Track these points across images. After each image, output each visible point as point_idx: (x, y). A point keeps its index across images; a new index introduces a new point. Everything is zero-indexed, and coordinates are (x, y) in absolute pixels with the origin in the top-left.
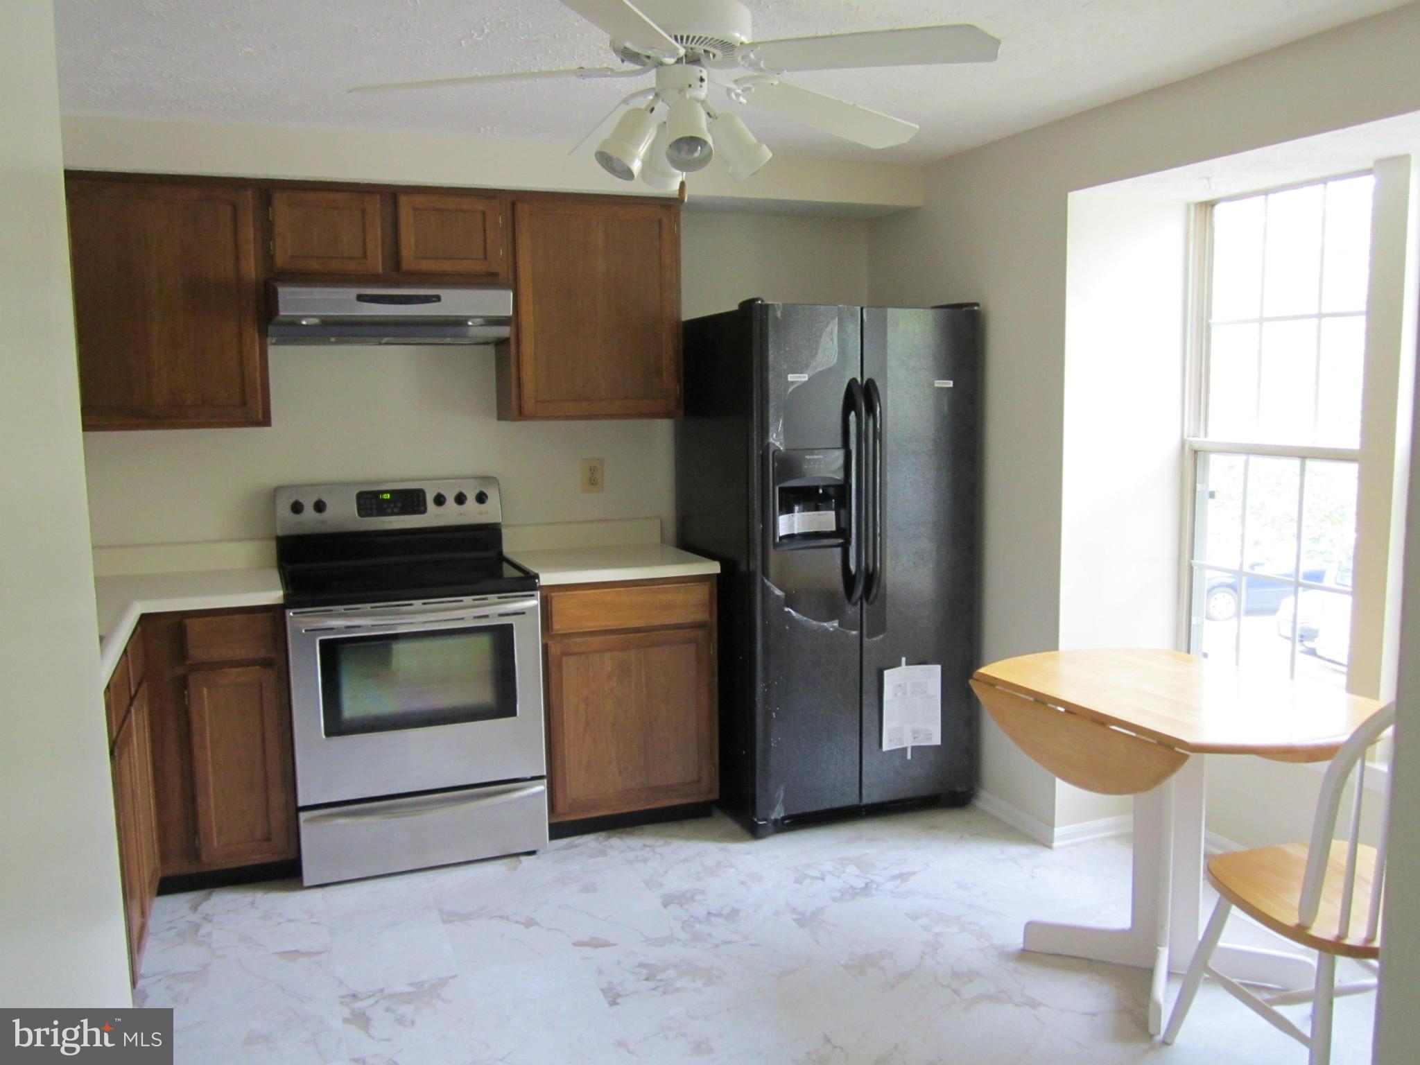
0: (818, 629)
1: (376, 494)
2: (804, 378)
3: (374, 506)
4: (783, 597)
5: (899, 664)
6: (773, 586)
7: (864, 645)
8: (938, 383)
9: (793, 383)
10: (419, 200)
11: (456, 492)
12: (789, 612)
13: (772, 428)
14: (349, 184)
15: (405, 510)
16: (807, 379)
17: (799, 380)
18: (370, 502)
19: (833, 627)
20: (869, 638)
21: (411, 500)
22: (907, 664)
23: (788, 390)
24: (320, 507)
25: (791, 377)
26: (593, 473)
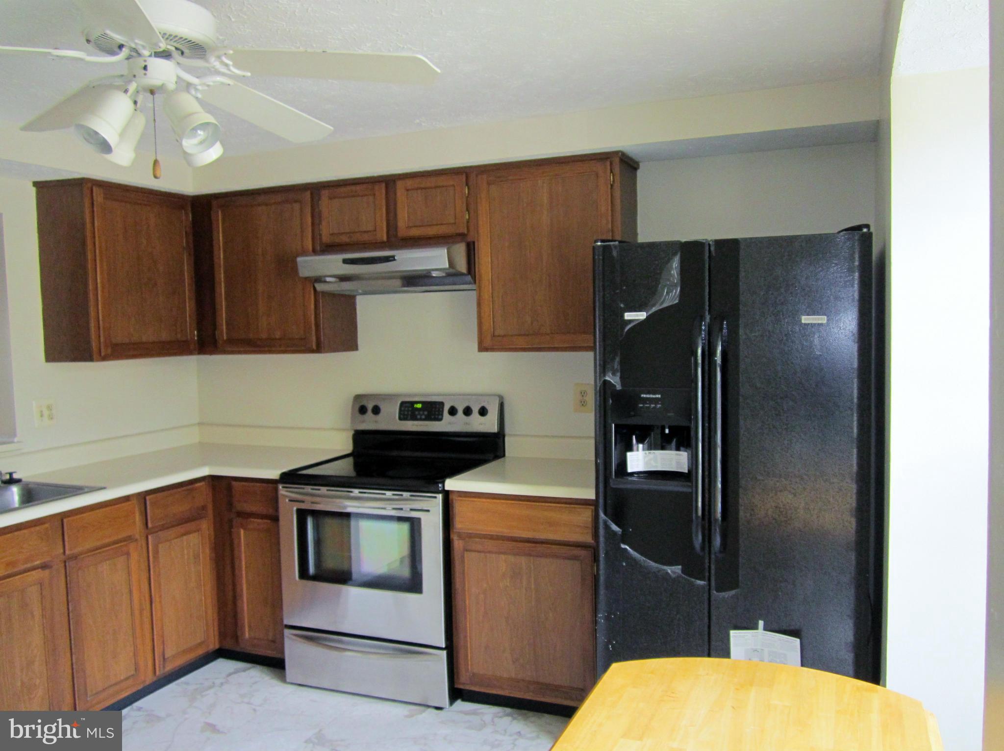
0: (659, 571)
1: (413, 403)
2: (642, 316)
3: (410, 413)
4: (620, 533)
5: (755, 627)
6: (610, 521)
7: (712, 599)
8: (805, 319)
9: (630, 321)
10: (409, 183)
11: (465, 405)
12: (626, 549)
13: (608, 366)
14: (367, 178)
15: (429, 418)
16: (645, 317)
17: (637, 318)
18: (408, 410)
19: (674, 572)
20: (717, 591)
21: (433, 410)
22: (765, 629)
23: (624, 329)
24: (376, 410)
25: (628, 316)
26: (583, 396)
